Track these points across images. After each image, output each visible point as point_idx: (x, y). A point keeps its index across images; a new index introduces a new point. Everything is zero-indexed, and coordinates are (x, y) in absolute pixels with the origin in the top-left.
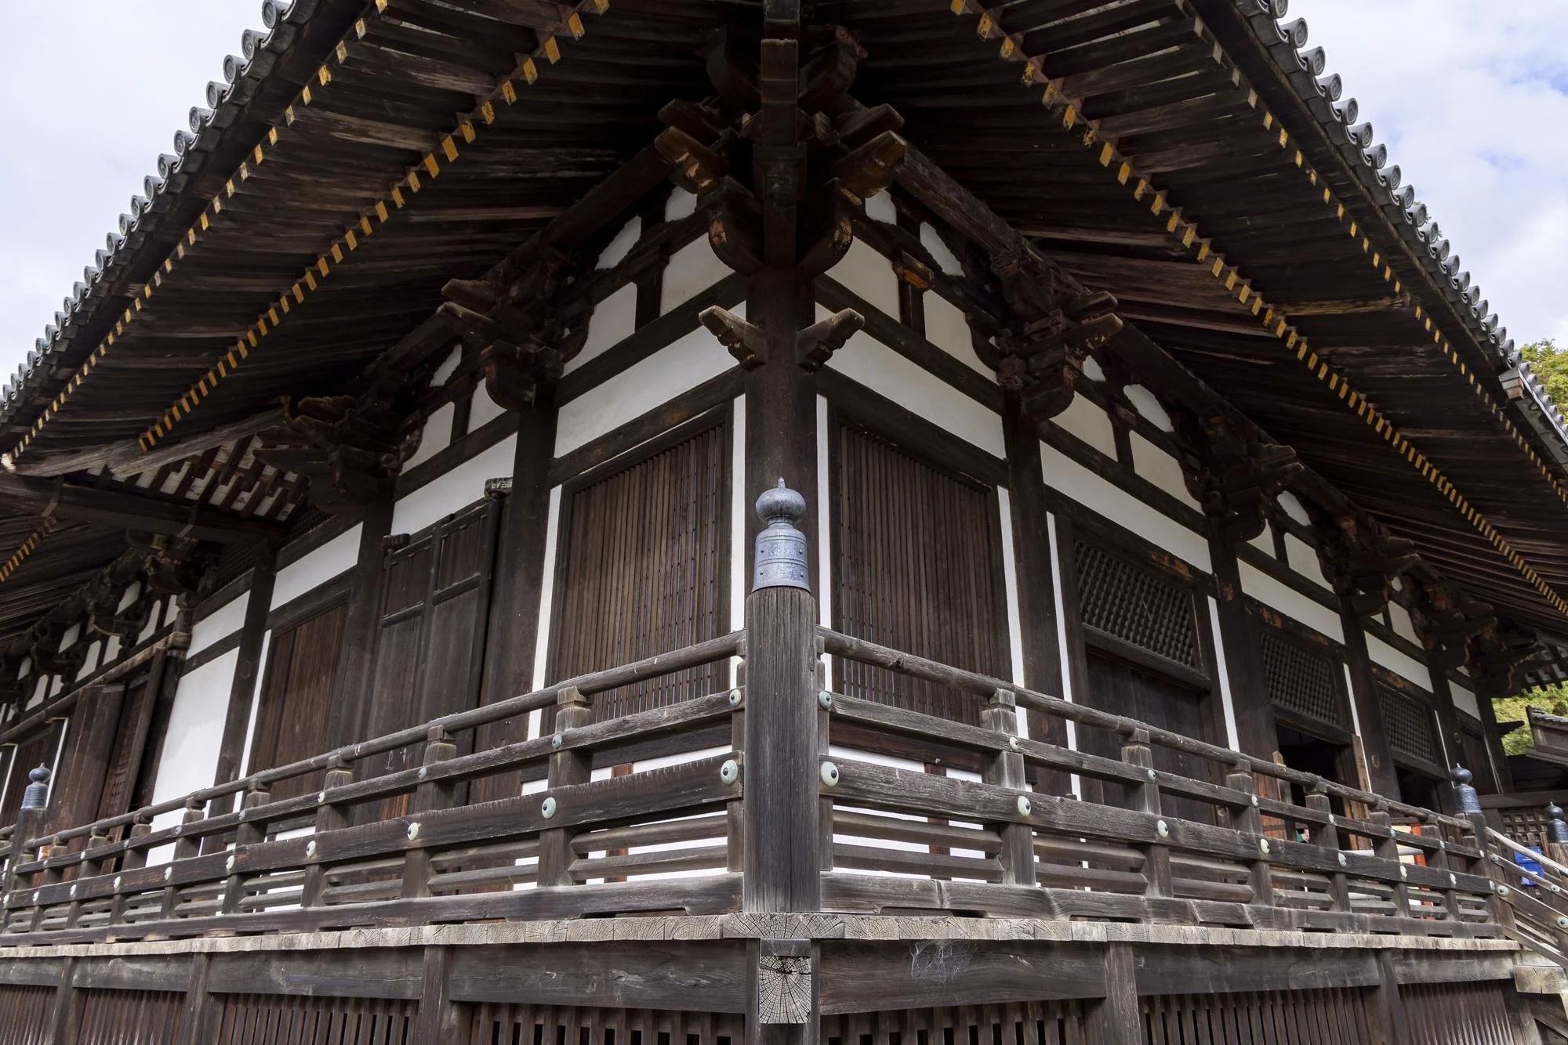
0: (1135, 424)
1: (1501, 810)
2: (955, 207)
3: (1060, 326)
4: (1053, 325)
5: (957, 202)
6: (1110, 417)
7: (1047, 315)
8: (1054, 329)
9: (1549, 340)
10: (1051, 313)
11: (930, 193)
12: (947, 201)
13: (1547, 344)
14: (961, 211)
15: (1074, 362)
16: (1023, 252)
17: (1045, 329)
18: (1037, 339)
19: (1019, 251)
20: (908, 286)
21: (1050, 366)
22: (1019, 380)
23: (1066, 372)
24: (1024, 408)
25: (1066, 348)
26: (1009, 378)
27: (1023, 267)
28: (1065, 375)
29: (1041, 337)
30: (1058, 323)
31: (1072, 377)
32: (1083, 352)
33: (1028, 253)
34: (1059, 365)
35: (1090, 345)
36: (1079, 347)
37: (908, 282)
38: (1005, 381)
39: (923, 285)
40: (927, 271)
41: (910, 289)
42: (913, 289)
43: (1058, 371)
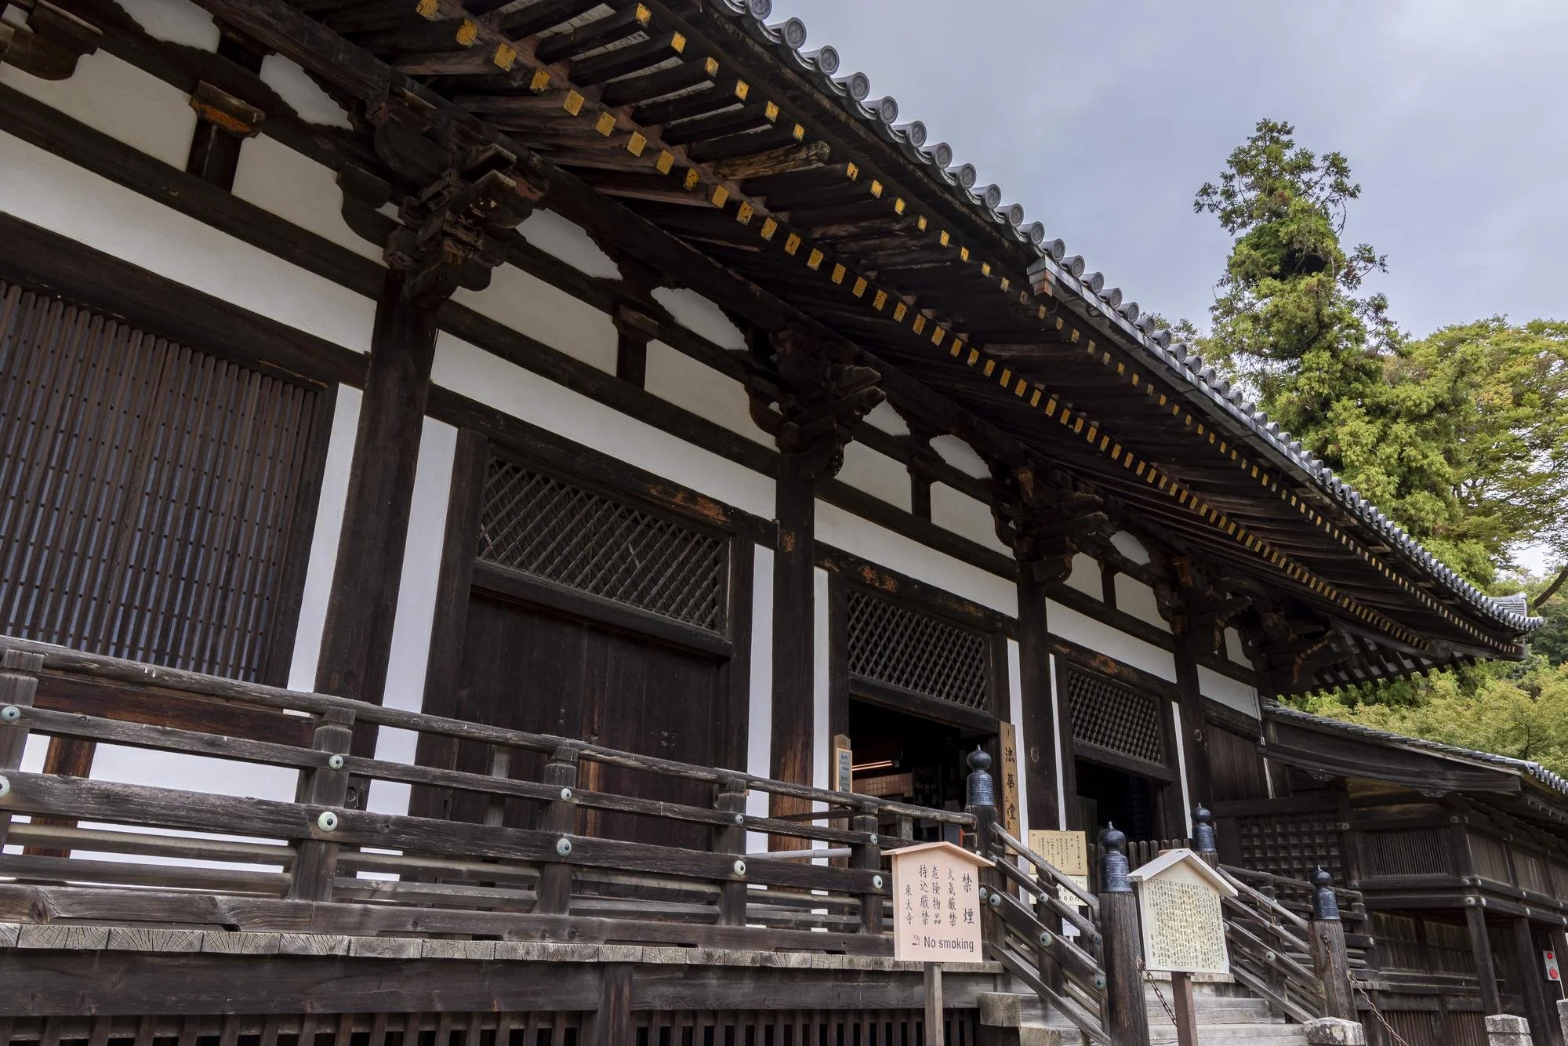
1: (1238, 818)
2: (267, 25)
3: (451, 189)
4: (444, 188)
5: (271, 20)
6: (615, 323)
7: (438, 178)
8: (445, 193)
9: (1501, 316)
10: (444, 175)
13: (1498, 320)
15: (461, 234)
16: (392, 92)
17: (438, 194)
18: (432, 206)
19: (387, 92)
20: (214, 128)
21: (432, 238)
22: (406, 258)
23: (449, 246)
24: (406, 292)
25: (448, 215)
26: (392, 254)
27: (394, 112)
28: (447, 249)
29: (437, 204)
30: (449, 186)
31: (461, 253)
32: (471, 221)
33: (403, 96)
34: (439, 237)
35: (477, 212)
36: (464, 214)
37: (214, 123)
38: (390, 259)
39: (246, 129)
40: (257, 115)
41: (216, 132)
42: (222, 131)
43: (439, 244)
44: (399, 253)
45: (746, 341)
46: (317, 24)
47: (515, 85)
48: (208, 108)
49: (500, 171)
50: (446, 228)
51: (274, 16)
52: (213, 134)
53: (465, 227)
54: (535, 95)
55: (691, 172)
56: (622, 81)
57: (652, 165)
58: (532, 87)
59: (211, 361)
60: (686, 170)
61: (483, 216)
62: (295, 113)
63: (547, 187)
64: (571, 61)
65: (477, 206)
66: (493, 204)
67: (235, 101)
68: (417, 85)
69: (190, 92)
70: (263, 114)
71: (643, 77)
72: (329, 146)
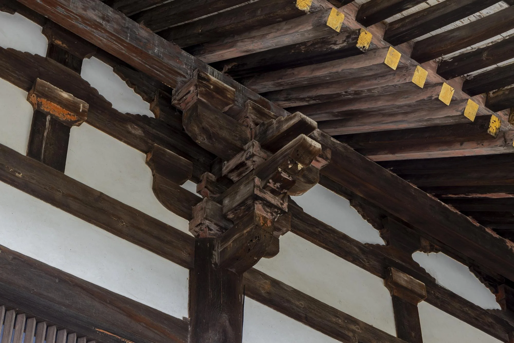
0: (424, 293)
2: (97, 26)
3: (255, 159)
4: (247, 159)
5: (101, 21)
6: (386, 285)
7: (242, 149)
8: (249, 163)
10: (246, 147)
11: (60, 10)
12: (85, 20)
14: (106, 31)
15: (269, 197)
16: (200, 77)
17: (242, 165)
18: (234, 177)
19: (196, 78)
20: (48, 118)
21: (243, 203)
22: (213, 227)
23: (259, 209)
24: (216, 258)
25: (257, 180)
26: (200, 224)
27: (203, 95)
28: (257, 212)
29: (239, 175)
30: (253, 155)
31: (269, 216)
32: (278, 185)
33: (208, 80)
34: (249, 202)
35: (284, 175)
36: (272, 179)
37: (48, 113)
38: (197, 229)
39: (74, 118)
40: (83, 105)
41: (50, 121)
42: (55, 121)
43: (250, 209)
44: (207, 222)
45: (498, 301)
46: (136, 24)
47: (336, 47)
48: (44, 101)
49: (306, 135)
50: (257, 192)
51: (103, 19)
52: (47, 123)
53: (273, 192)
54: (361, 53)
55: (494, 118)
56: (433, 37)
57: (459, 113)
58: (358, 46)
59: (53, 330)
60: (488, 118)
61: (290, 179)
62: (110, 104)
63: (329, 156)
64: (384, 24)
65: (286, 170)
66: (300, 166)
67: (65, 95)
68: (216, 71)
69: (28, 90)
70: (87, 105)
71: (458, 29)
72: (138, 132)
